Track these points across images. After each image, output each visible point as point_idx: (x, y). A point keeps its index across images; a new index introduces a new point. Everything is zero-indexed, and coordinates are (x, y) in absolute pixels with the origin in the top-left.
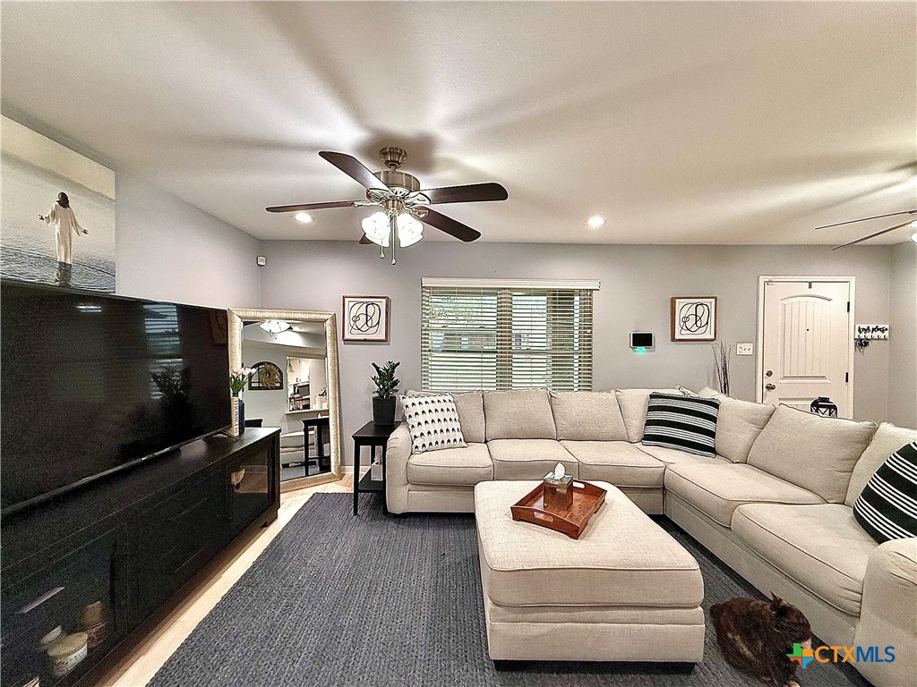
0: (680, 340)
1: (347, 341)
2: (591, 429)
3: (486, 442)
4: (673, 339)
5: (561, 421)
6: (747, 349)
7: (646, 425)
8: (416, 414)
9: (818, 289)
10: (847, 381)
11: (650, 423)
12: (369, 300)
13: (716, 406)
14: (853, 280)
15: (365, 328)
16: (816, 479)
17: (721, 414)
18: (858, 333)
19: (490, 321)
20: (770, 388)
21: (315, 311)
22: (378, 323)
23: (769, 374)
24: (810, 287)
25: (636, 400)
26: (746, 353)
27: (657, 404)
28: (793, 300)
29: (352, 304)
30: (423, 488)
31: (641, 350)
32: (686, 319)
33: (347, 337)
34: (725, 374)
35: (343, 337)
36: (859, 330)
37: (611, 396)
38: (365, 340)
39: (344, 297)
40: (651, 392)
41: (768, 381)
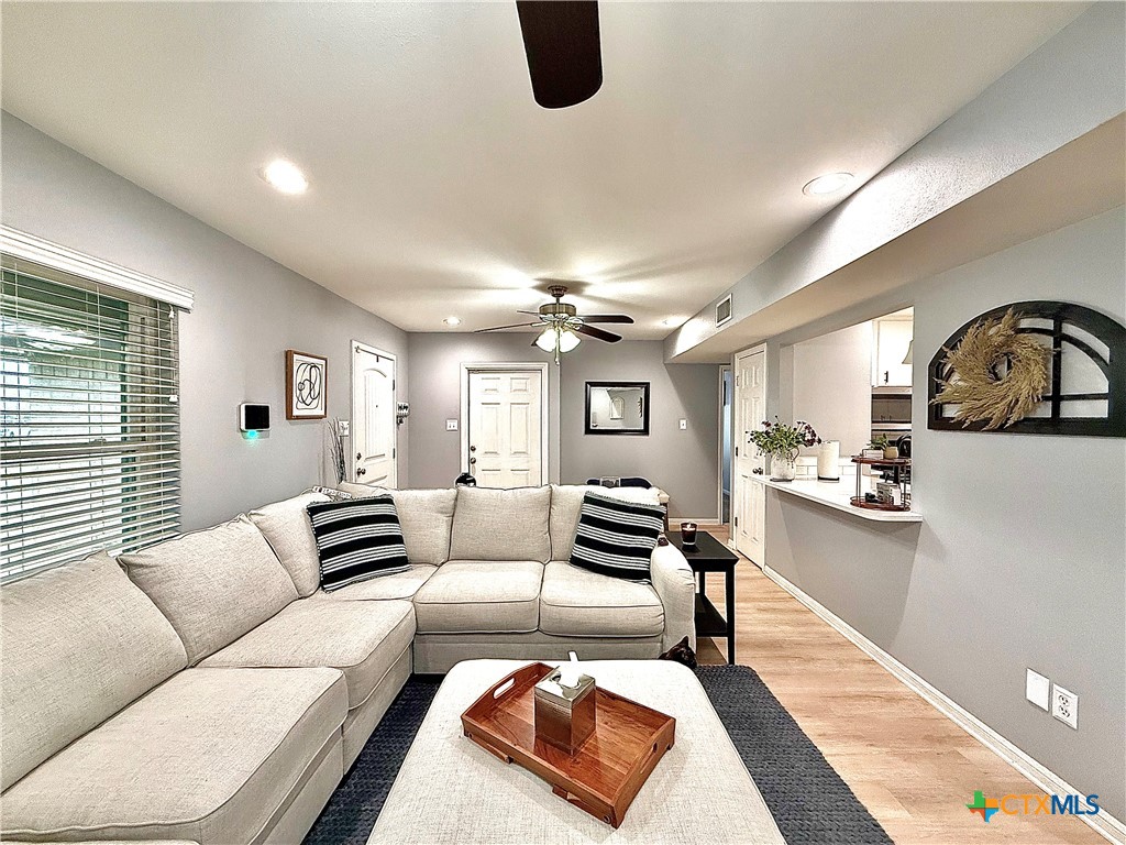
0: (296, 418)
4: (289, 417)
7: (321, 559)
13: (389, 501)
27: (323, 522)
31: (259, 435)
32: (302, 386)
40: (304, 504)
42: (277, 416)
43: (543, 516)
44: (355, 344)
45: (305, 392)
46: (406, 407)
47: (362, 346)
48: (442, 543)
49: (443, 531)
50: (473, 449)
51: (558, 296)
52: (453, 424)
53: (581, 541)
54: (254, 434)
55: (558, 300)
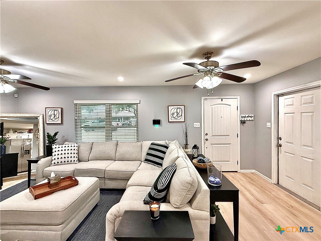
0: (171, 122)
1: (47, 124)
2: (127, 156)
6: (197, 125)
9: (225, 101)
10: (238, 137)
11: (148, 154)
14: (239, 97)
15: (54, 119)
18: (241, 118)
19: (103, 116)
20: (207, 140)
23: (207, 134)
24: (222, 101)
26: (197, 126)
28: (215, 106)
31: (157, 126)
32: (173, 114)
35: (46, 122)
36: (242, 117)
38: (54, 124)
40: (151, 142)
41: (206, 137)
44: (203, 98)
50: (281, 139)
52: (268, 124)
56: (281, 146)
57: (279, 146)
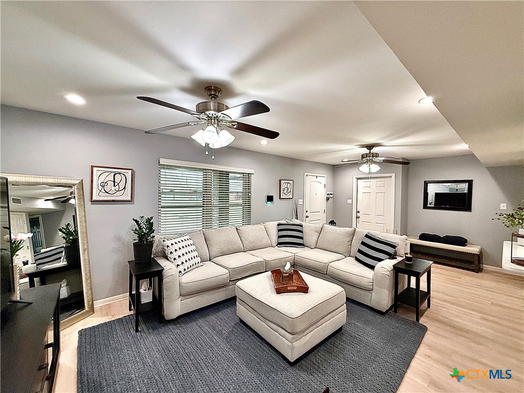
0: (282, 199)
1: (94, 202)
3: (210, 260)
4: (280, 198)
5: (245, 242)
6: (301, 202)
7: (278, 238)
8: (176, 250)
11: (279, 237)
12: (117, 170)
13: (302, 226)
14: (326, 176)
15: (113, 191)
16: (342, 249)
17: (304, 230)
21: (65, 177)
22: (125, 188)
23: (307, 211)
24: (317, 178)
25: (273, 226)
27: (281, 228)
28: (313, 183)
29: (100, 173)
30: (190, 296)
33: (94, 198)
34: (297, 212)
35: (92, 198)
36: (327, 194)
37: (262, 226)
38: (113, 201)
39: (92, 167)
40: (277, 223)
42: (276, 198)
43: (349, 239)
44: (306, 174)
45: (286, 191)
46: (332, 194)
47: (308, 174)
48: (314, 242)
49: (315, 238)
50: (359, 212)
51: (370, 149)
52: (349, 201)
53: (360, 251)
54: (269, 203)
55: (370, 151)
56: (359, 218)
57: (358, 217)
